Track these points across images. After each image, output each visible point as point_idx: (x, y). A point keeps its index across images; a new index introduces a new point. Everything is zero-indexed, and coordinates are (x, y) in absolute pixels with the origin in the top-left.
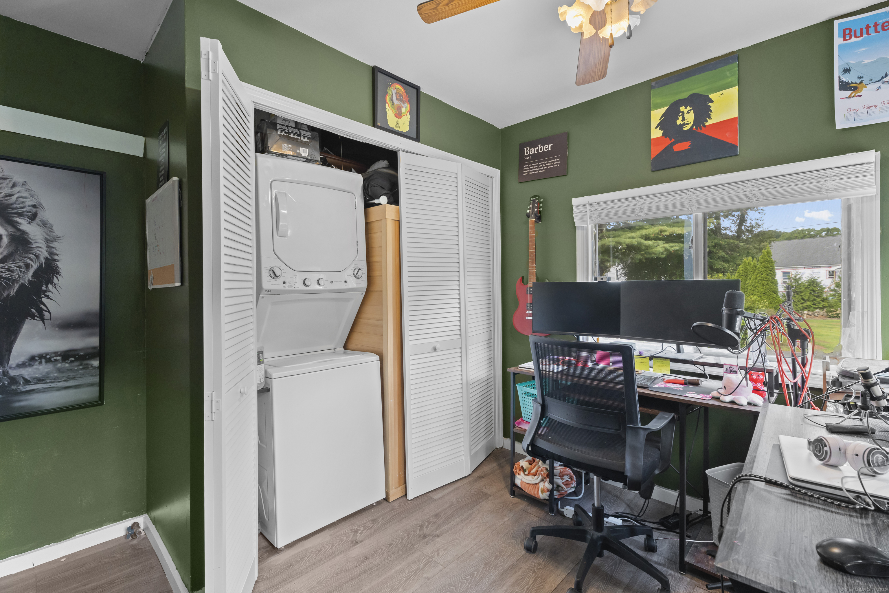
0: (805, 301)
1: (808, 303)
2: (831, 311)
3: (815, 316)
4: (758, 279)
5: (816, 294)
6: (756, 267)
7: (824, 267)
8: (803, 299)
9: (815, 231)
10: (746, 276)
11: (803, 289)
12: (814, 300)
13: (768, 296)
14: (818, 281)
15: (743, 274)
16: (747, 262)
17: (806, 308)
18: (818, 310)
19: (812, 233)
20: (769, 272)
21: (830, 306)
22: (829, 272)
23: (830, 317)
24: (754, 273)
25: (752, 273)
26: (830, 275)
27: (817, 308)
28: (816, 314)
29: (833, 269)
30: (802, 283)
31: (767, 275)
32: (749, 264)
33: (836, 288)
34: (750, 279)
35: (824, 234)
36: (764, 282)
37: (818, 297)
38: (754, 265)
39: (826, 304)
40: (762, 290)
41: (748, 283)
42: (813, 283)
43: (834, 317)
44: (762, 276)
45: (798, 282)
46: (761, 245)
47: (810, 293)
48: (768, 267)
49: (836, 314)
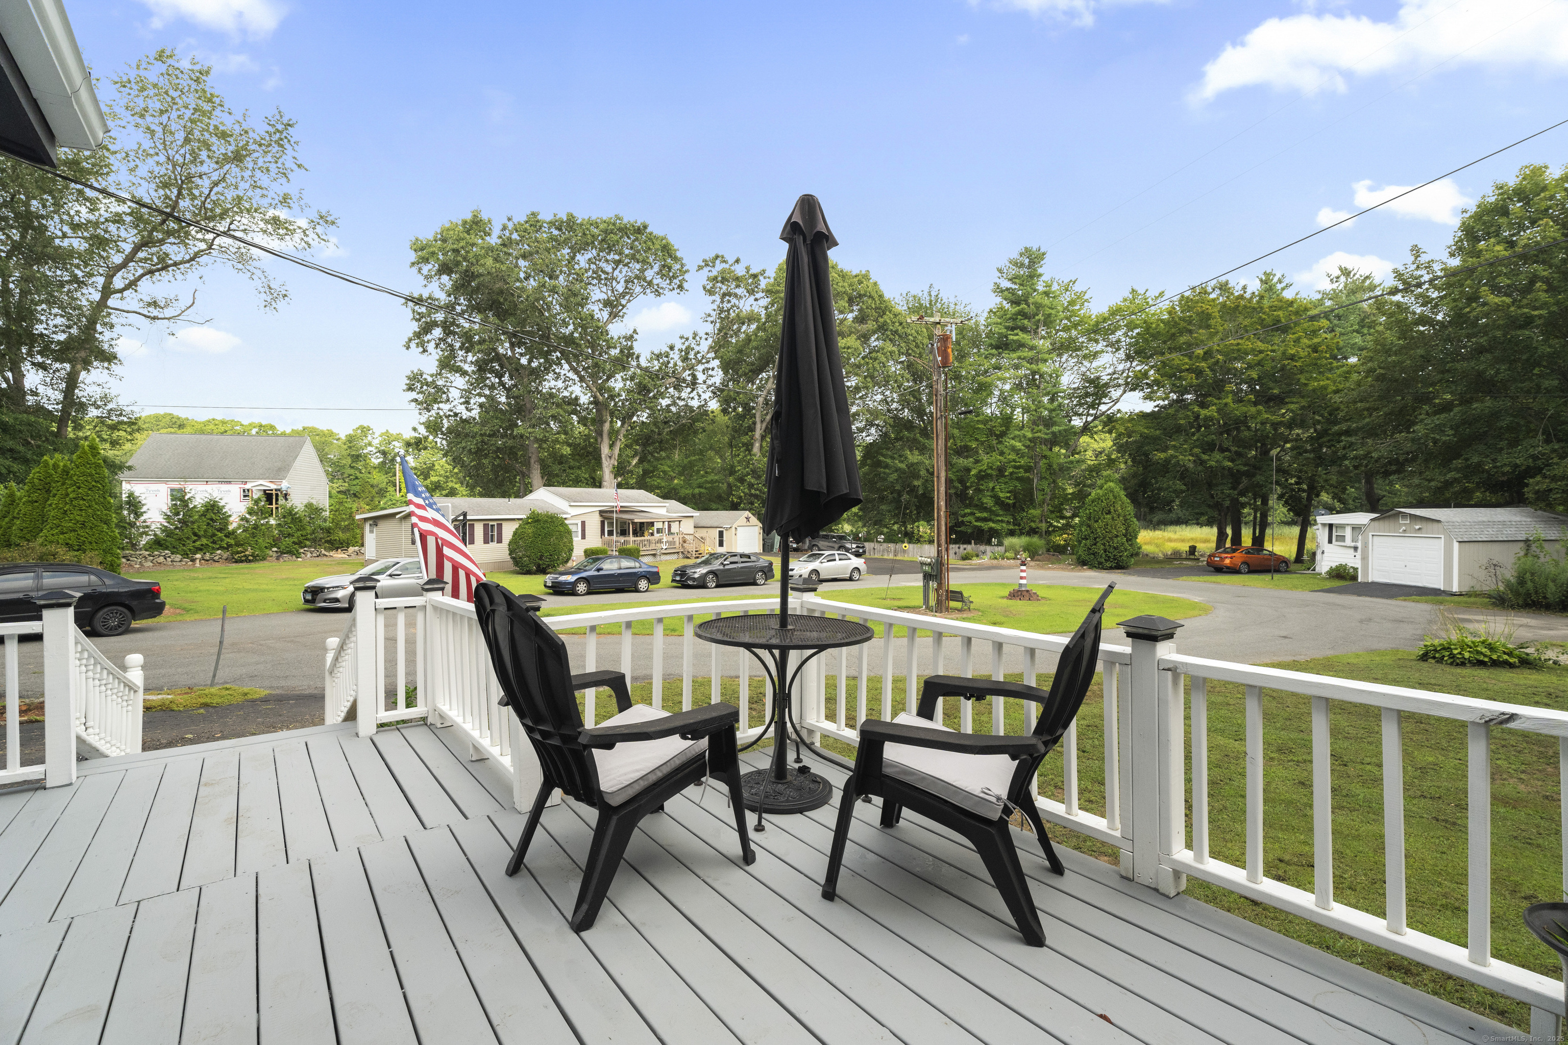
0: (199, 537)
1: (204, 541)
2: (238, 553)
3: (215, 561)
4: (71, 496)
5: (217, 525)
6: (68, 473)
7: (236, 483)
8: (195, 534)
9: (242, 425)
10: (48, 491)
11: (196, 517)
12: (214, 535)
13: (91, 528)
14: (221, 504)
15: (41, 487)
16: (51, 462)
17: (201, 550)
18: (219, 552)
19: (237, 428)
20: (94, 483)
21: (238, 544)
22: (244, 491)
23: (236, 562)
24: (63, 484)
25: (59, 484)
26: (245, 496)
27: (218, 549)
28: (216, 558)
29: (248, 486)
30: (195, 507)
31: (90, 489)
32: (55, 466)
33: (248, 516)
34: (54, 496)
35: (254, 431)
36: (81, 502)
37: (220, 530)
38: (64, 471)
39: (232, 542)
40: (78, 518)
41: (50, 505)
42: (213, 507)
43: (242, 561)
44: (80, 491)
45: (187, 506)
46: (114, 435)
47: (208, 524)
48: (91, 475)
49: (245, 556)
